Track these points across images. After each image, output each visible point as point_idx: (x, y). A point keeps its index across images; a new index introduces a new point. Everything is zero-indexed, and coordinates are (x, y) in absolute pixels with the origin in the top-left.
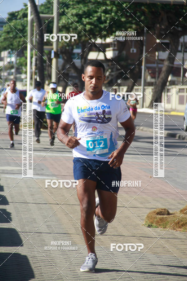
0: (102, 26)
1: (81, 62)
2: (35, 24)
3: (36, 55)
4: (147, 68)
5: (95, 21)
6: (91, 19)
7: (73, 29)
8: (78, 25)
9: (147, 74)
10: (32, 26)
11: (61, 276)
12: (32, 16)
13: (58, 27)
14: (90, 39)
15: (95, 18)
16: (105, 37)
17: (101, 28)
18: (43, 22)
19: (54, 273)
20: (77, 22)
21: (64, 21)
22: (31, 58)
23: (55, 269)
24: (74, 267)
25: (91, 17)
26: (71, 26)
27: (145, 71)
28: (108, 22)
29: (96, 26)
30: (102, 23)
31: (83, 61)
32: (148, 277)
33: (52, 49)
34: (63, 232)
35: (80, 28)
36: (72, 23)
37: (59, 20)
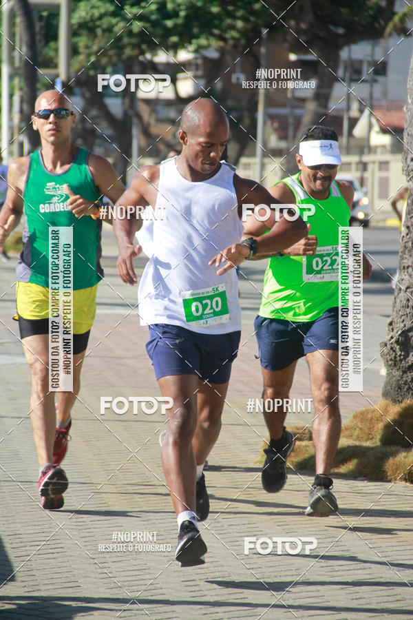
0: (169, 23)
1: (123, 104)
2: (18, 20)
3: (21, 89)
4: (270, 117)
5: (152, 13)
6: (144, 8)
7: (104, 31)
8: (114, 21)
9: (269, 129)
10: (12, 24)
11: (74, 575)
12: (12, 3)
13: (70, 26)
14: (143, 53)
15: (154, 7)
16: (175, 48)
17: (165, 28)
18: (35, 16)
19: (59, 570)
20: (114, 14)
21: (82, 13)
22: (11, 96)
23: (60, 560)
24: (103, 555)
25: (143, 4)
26: (98, 23)
27: (265, 123)
28: (182, 14)
29: (155, 24)
30: (169, 16)
31: (127, 101)
32: (265, 576)
33: (57, 76)
34: (80, 480)
35: (120, 27)
36: (101, 17)
37: (71, 11)
